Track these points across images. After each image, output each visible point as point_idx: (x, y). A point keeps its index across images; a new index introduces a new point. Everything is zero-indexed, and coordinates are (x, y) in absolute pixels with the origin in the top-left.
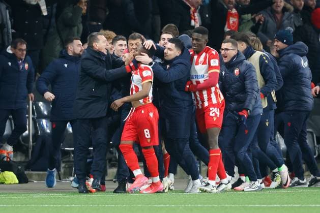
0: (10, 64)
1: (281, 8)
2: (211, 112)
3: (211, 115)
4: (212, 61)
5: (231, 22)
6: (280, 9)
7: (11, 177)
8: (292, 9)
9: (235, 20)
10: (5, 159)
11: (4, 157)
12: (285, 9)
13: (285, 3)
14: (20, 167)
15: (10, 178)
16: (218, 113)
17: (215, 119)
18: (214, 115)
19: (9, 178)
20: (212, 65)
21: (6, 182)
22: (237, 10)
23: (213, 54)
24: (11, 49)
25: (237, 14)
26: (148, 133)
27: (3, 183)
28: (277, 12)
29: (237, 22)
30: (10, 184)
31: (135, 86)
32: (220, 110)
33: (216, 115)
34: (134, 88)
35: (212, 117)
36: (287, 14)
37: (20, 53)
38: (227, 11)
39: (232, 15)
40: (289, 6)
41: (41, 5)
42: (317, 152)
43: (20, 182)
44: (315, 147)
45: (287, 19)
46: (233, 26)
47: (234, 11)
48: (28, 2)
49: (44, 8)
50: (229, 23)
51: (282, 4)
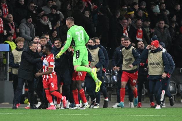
1: (163, 26)
3: (78, 75)
9: (141, 33)
12: (165, 27)
13: (165, 24)
22: (142, 29)
25: (142, 31)
26: (53, 85)
28: (161, 28)
29: (142, 35)
33: (80, 75)
35: (78, 76)
36: (166, 29)
38: (137, 30)
39: (139, 32)
41: (49, 25)
42: (177, 92)
44: (176, 89)
45: (166, 31)
46: (140, 36)
47: (141, 29)
48: (43, 24)
49: (50, 26)
50: (138, 35)
51: (164, 25)
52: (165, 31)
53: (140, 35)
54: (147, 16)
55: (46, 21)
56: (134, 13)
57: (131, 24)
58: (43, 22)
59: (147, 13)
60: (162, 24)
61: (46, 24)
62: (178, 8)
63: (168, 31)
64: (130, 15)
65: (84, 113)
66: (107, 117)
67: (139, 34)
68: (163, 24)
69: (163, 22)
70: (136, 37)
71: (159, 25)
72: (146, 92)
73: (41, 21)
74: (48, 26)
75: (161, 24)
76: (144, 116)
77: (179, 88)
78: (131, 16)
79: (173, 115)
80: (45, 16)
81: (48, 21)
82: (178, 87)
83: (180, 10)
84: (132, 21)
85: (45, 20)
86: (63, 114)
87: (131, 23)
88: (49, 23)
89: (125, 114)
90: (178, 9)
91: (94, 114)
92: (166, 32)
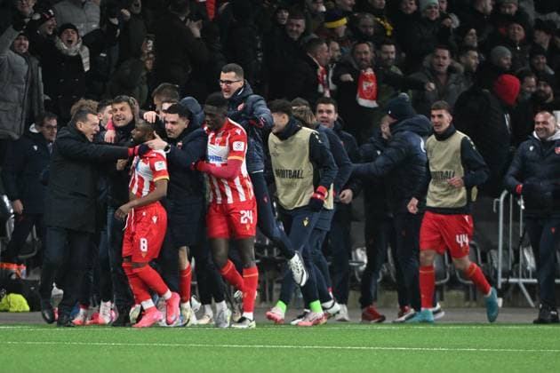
0: (36, 148)
1: (446, 67)
2: (242, 218)
3: (242, 221)
4: (235, 145)
5: (365, 88)
6: (444, 69)
7: (18, 302)
8: (462, 69)
9: (372, 84)
10: (14, 277)
11: (12, 274)
12: (451, 70)
13: (452, 60)
14: (32, 288)
15: (18, 304)
16: (251, 218)
17: (248, 227)
18: (246, 222)
19: (15, 304)
20: (235, 149)
21: (11, 309)
22: (374, 71)
23: (237, 134)
24: (36, 128)
25: (373, 76)
26: (145, 245)
27: (6, 311)
28: (440, 73)
29: (374, 88)
30: (18, 312)
31: (139, 177)
32: (253, 212)
33: (249, 220)
34: (137, 179)
35: (244, 225)
36: (454, 76)
37: (49, 132)
38: (359, 74)
39: (366, 78)
40: (457, 65)
41: (83, 56)
43: (32, 309)
45: (454, 83)
46: (368, 94)
47: (370, 72)
48: (65, 52)
49: (86, 61)
50: (362, 88)
51: (448, 62)
52: (450, 81)
53: (368, 88)
54: (389, 33)
55: (73, 44)
56: (346, 25)
57: (337, 60)
58: (66, 48)
59: (388, 25)
60: (441, 60)
61: (73, 54)
62: (486, 6)
63: (460, 82)
64: (333, 30)
65: (190, 339)
66: (262, 352)
67: (365, 86)
68: (444, 58)
69: (446, 53)
70: (358, 95)
71: (431, 64)
72: (383, 273)
73: (57, 45)
74: (78, 59)
75: (438, 57)
76: (377, 351)
77: (489, 261)
78: (338, 35)
79: (469, 347)
80: (70, 30)
81: (79, 46)
82: (484, 260)
83: (492, 11)
84: (341, 50)
85: (70, 42)
86: (122, 342)
87: (339, 56)
88: (81, 49)
89: (319, 344)
90: (485, 9)
91: (218, 344)
92: (452, 86)
